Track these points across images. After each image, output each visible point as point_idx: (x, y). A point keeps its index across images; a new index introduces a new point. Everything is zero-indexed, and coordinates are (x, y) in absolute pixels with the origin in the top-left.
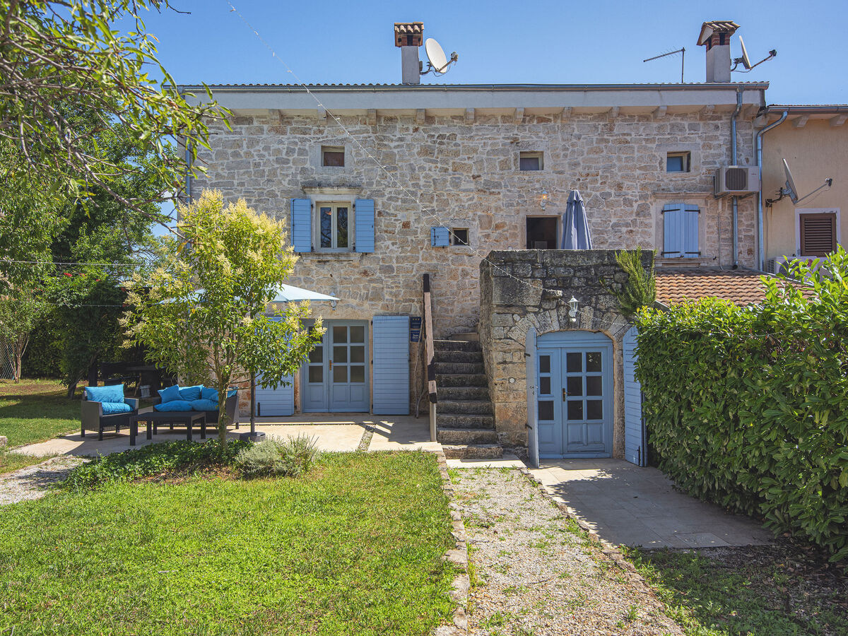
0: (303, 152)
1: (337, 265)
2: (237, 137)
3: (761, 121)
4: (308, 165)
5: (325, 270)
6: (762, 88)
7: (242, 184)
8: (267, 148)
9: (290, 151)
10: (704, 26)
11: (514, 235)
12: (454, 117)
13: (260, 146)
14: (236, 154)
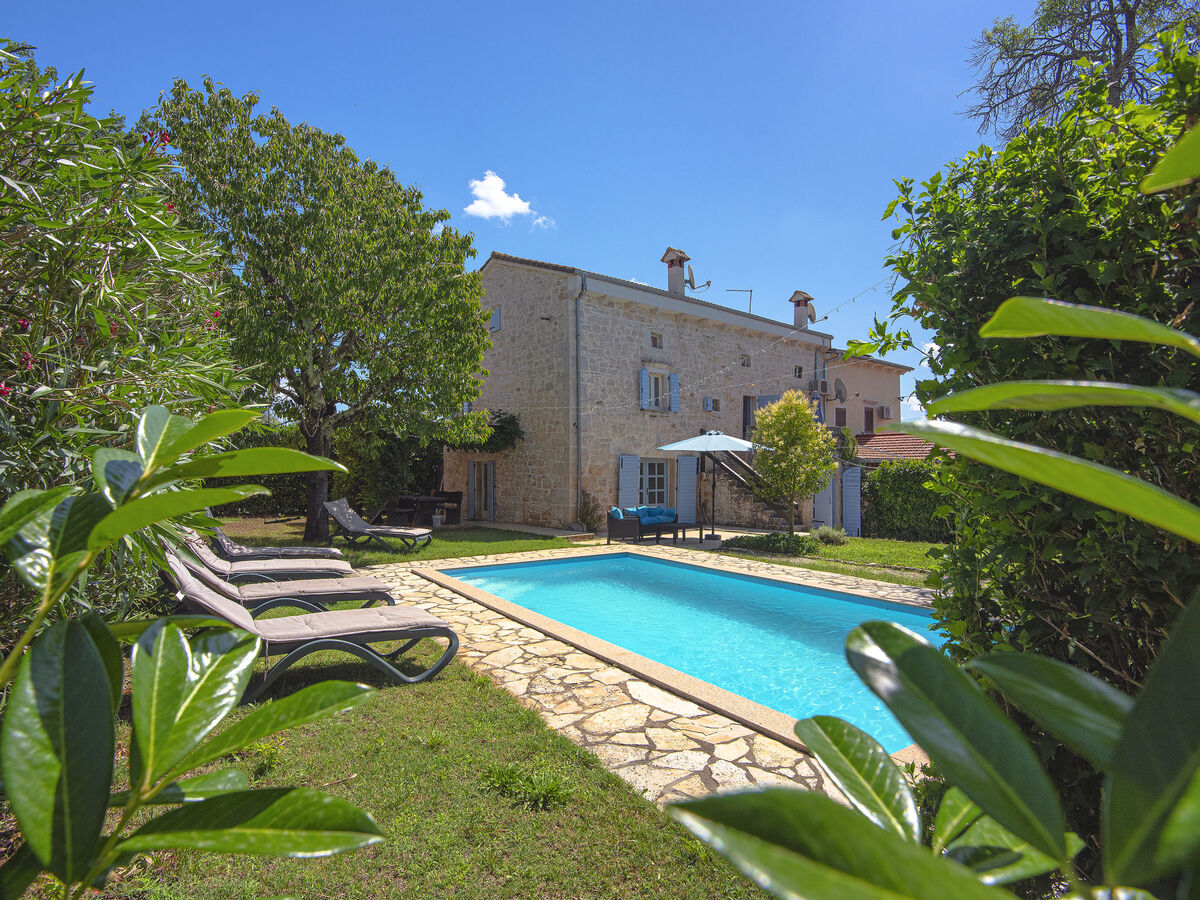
0: (641, 335)
1: (660, 419)
2: (605, 316)
3: (828, 356)
4: (644, 345)
5: (654, 423)
6: (831, 338)
7: (608, 353)
8: (622, 328)
9: (634, 333)
10: (796, 292)
11: (738, 407)
12: (714, 326)
13: (619, 326)
14: (604, 330)
